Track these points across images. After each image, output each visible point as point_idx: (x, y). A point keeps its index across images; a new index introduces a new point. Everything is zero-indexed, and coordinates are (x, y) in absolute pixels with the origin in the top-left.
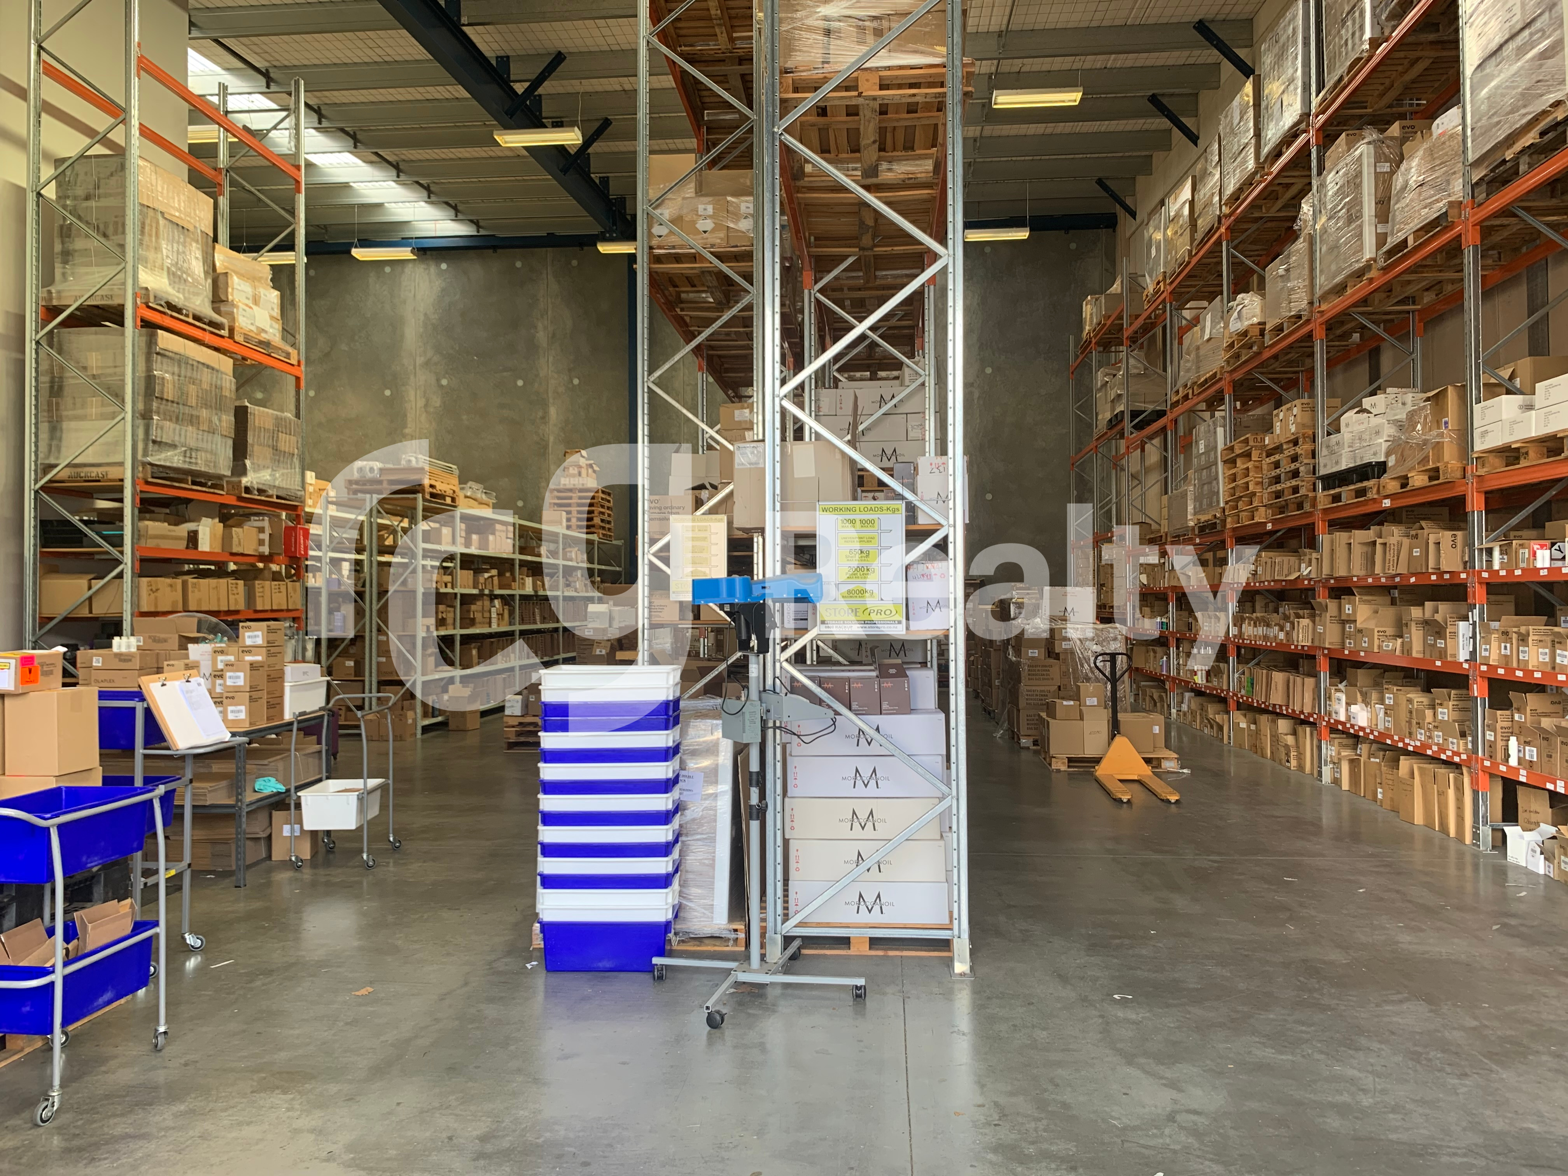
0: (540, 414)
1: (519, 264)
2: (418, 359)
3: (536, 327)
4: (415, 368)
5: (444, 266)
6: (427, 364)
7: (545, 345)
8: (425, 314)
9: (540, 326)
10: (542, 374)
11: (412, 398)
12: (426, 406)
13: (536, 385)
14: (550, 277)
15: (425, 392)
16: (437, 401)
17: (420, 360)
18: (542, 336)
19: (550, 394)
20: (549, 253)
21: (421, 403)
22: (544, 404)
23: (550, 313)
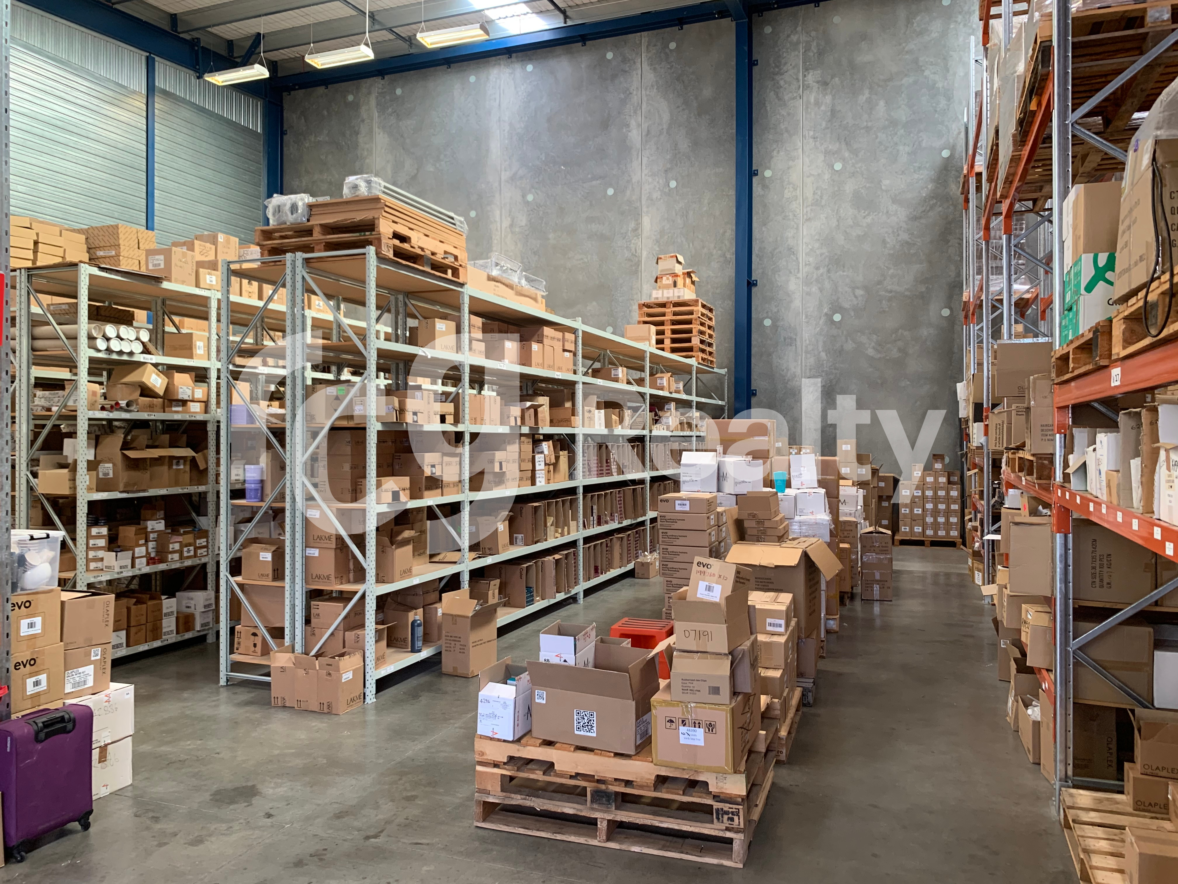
0: (632, 225)
1: (610, 55)
2: (503, 173)
3: (628, 126)
4: (500, 185)
5: (530, 68)
6: (513, 179)
7: (639, 146)
8: (511, 124)
9: (633, 123)
10: (634, 180)
11: (498, 219)
12: (511, 226)
13: (628, 193)
14: (645, 66)
15: (510, 212)
16: (522, 220)
17: (505, 176)
18: (635, 136)
19: (644, 202)
20: (645, 37)
21: (506, 223)
22: (636, 214)
23: (644, 106)
